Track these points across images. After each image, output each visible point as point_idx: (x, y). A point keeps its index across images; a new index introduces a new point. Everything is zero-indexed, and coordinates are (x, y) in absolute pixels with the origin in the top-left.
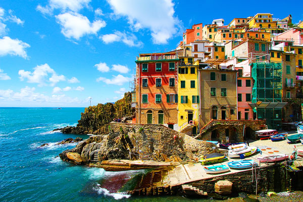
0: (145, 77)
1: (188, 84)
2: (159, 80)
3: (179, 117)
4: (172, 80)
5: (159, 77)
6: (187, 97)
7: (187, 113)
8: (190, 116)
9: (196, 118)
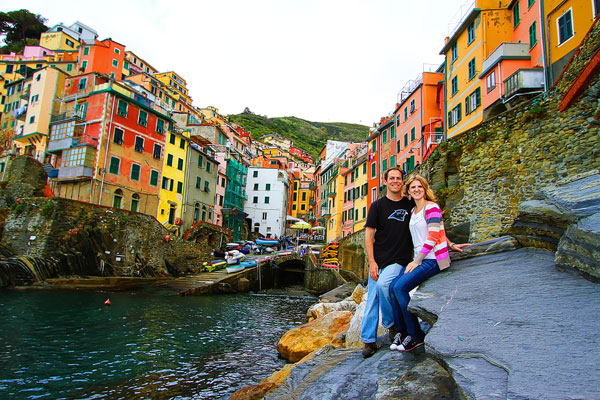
0: (120, 126)
1: (175, 163)
2: (140, 141)
3: (159, 211)
4: (158, 149)
5: (141, 135)
6: (172, 181)
7: (169, 207)
8: (172, 211)
9: (178, 215)
